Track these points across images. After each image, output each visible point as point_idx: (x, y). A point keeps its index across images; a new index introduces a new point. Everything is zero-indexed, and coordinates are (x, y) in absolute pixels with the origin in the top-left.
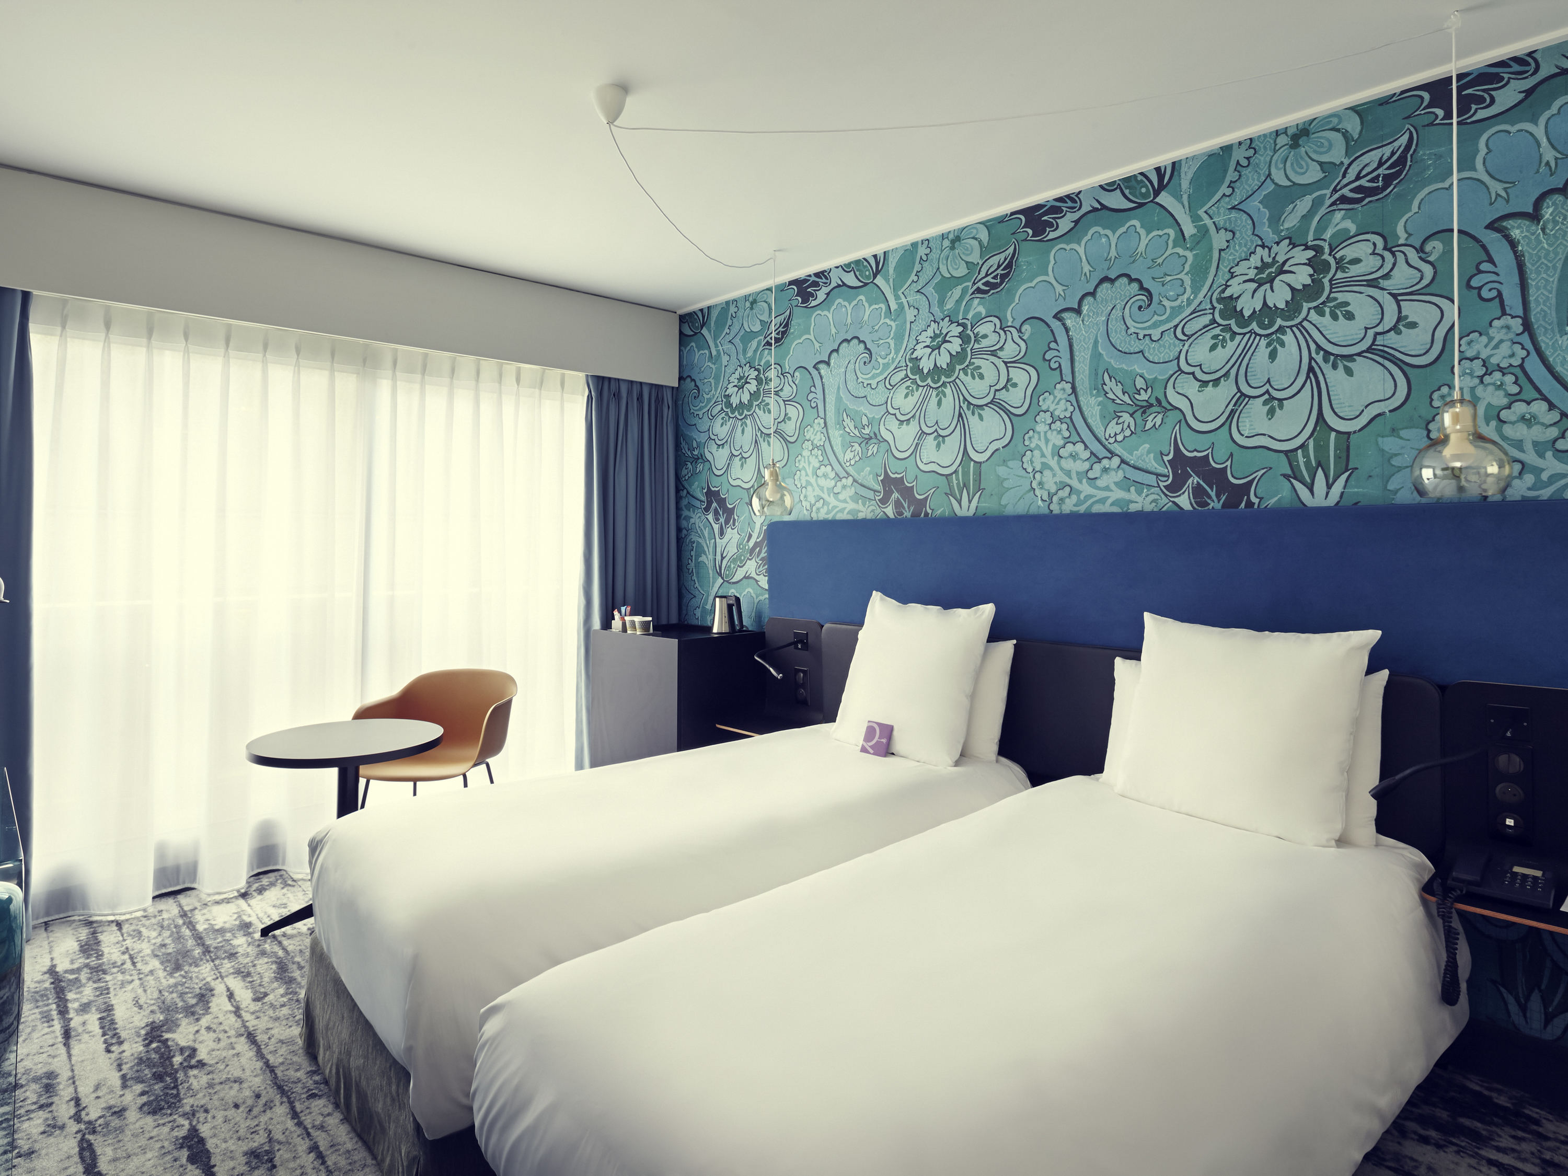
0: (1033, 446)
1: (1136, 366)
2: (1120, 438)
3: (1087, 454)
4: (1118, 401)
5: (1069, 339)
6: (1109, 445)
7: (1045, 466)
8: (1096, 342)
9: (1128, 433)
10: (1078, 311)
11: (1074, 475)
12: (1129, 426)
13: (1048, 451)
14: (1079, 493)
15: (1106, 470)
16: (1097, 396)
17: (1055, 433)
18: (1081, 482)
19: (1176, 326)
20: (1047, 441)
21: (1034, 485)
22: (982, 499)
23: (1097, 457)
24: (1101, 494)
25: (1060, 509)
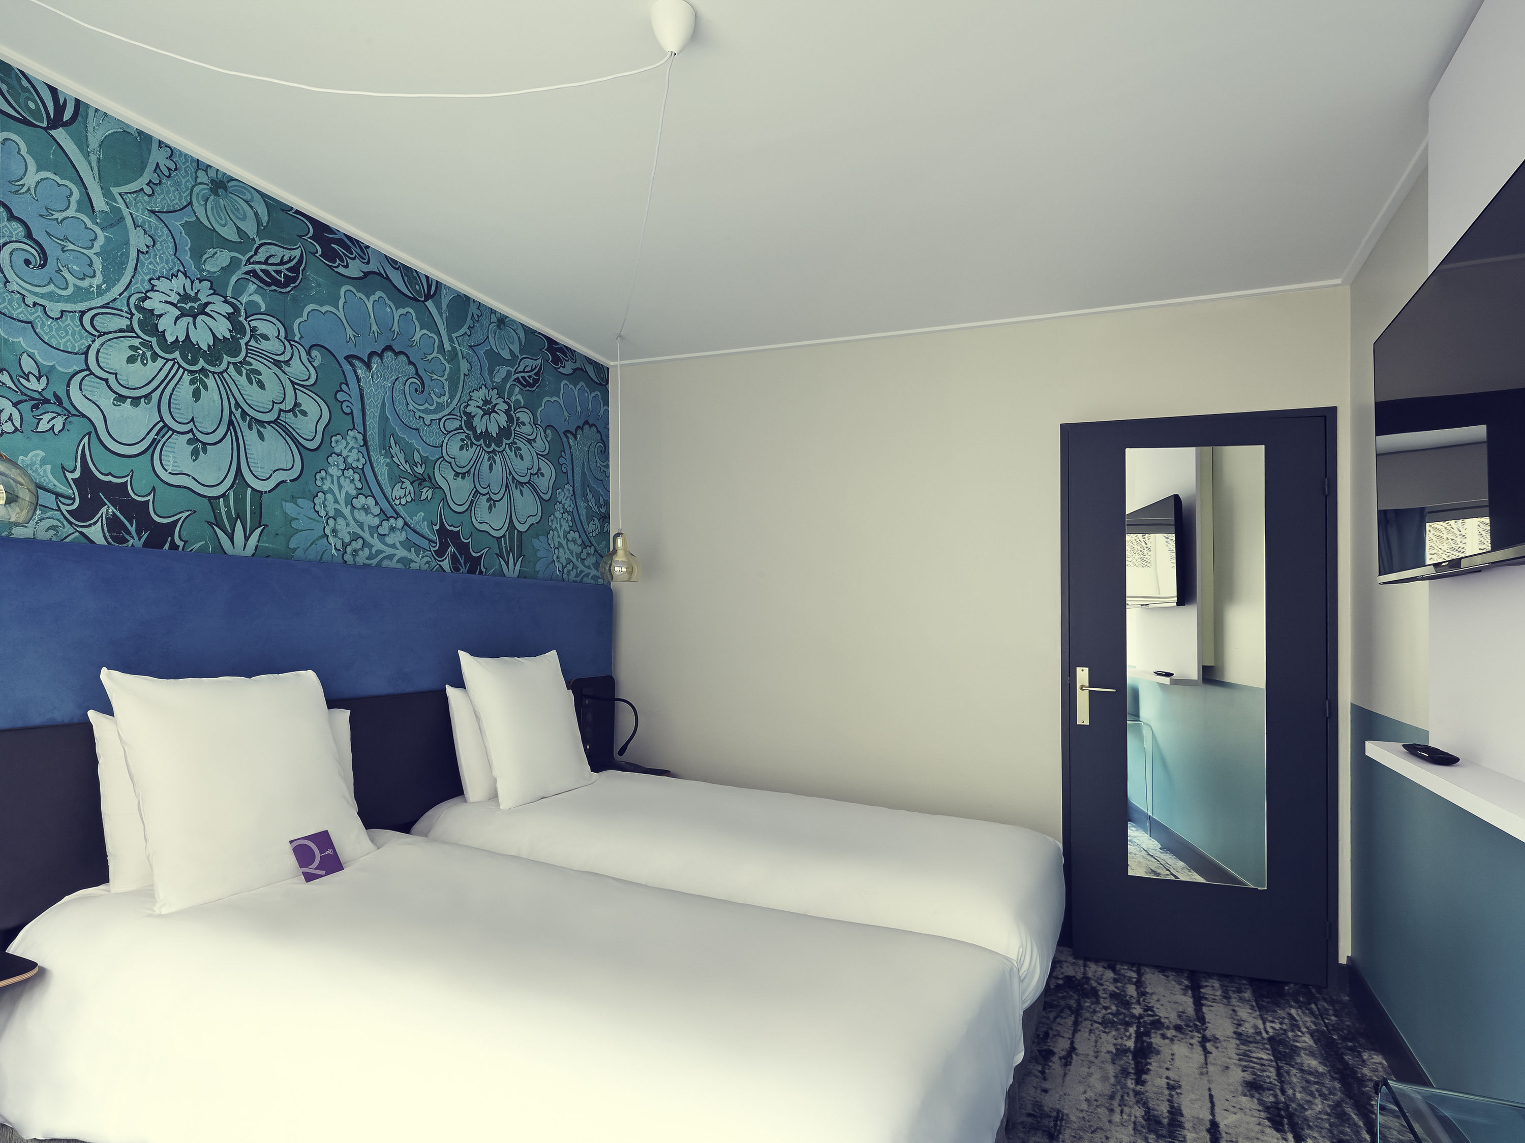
0: (325, 488)
1: (414, 441)
2: (403, 501)
3: (376, 511)
4: (401, 467)
5: (360, 390)
6: (394, 505)
7: (338, 513)
8: (383, 404)
9: (409, 499)
10: (368, 366)
11: (366, 528)
12: (410, 493)
13: (341, 498)
14: (370, 546)
15: (392, 529)
16: (386, 456)
17: (348, 480)
18: (372, 536)
19: (440, 419)
20: (340, 487)
21: (328, 531)
22: (264, 538)
23: (386, 515)
24: (389, 551)
25: (354, 560)
